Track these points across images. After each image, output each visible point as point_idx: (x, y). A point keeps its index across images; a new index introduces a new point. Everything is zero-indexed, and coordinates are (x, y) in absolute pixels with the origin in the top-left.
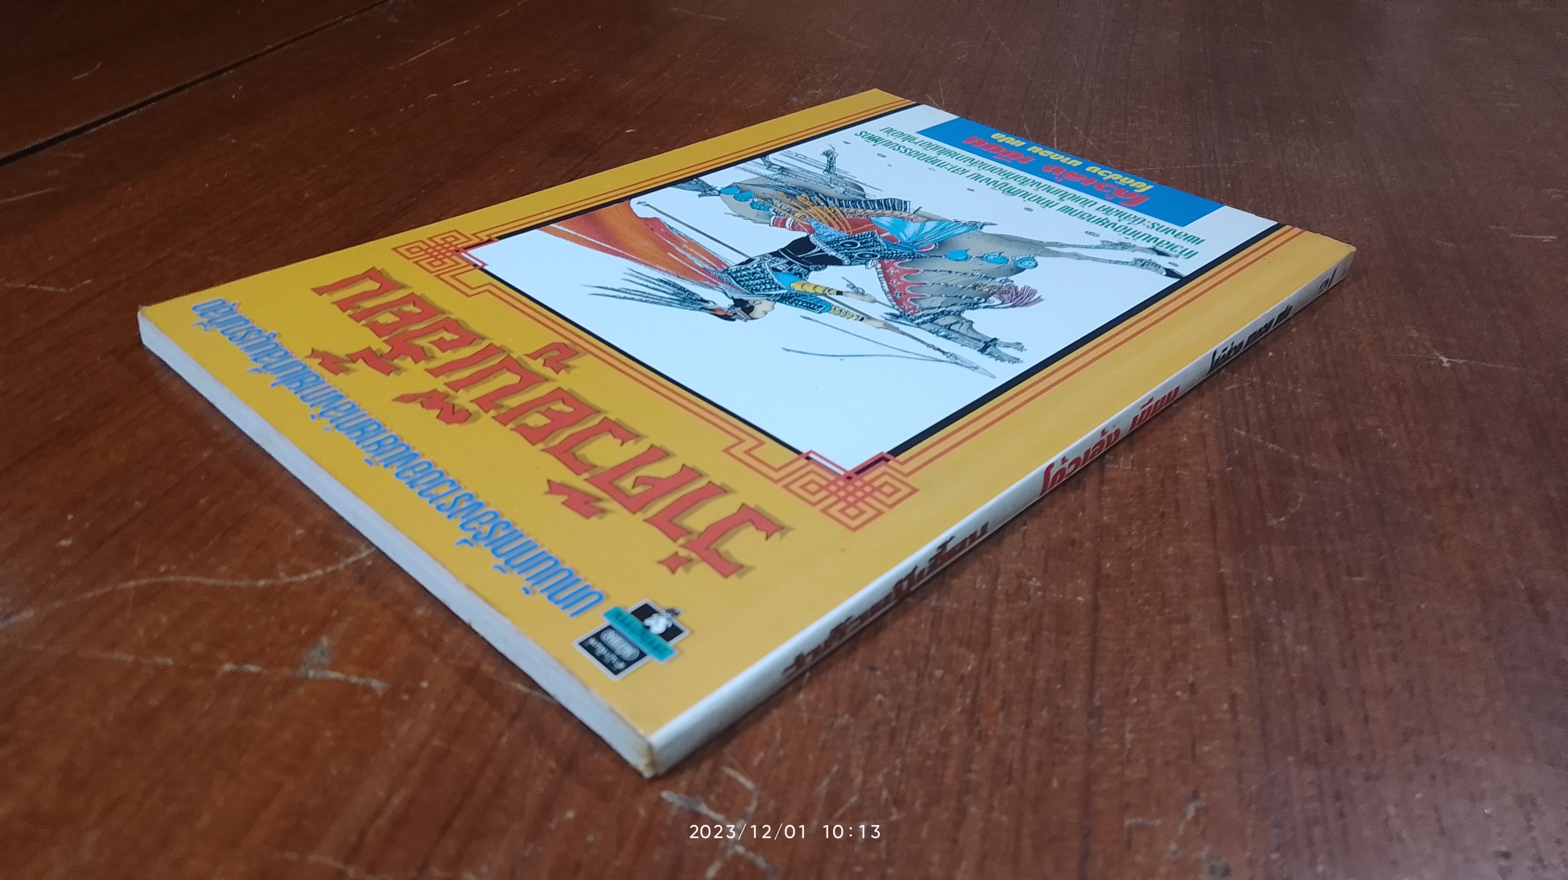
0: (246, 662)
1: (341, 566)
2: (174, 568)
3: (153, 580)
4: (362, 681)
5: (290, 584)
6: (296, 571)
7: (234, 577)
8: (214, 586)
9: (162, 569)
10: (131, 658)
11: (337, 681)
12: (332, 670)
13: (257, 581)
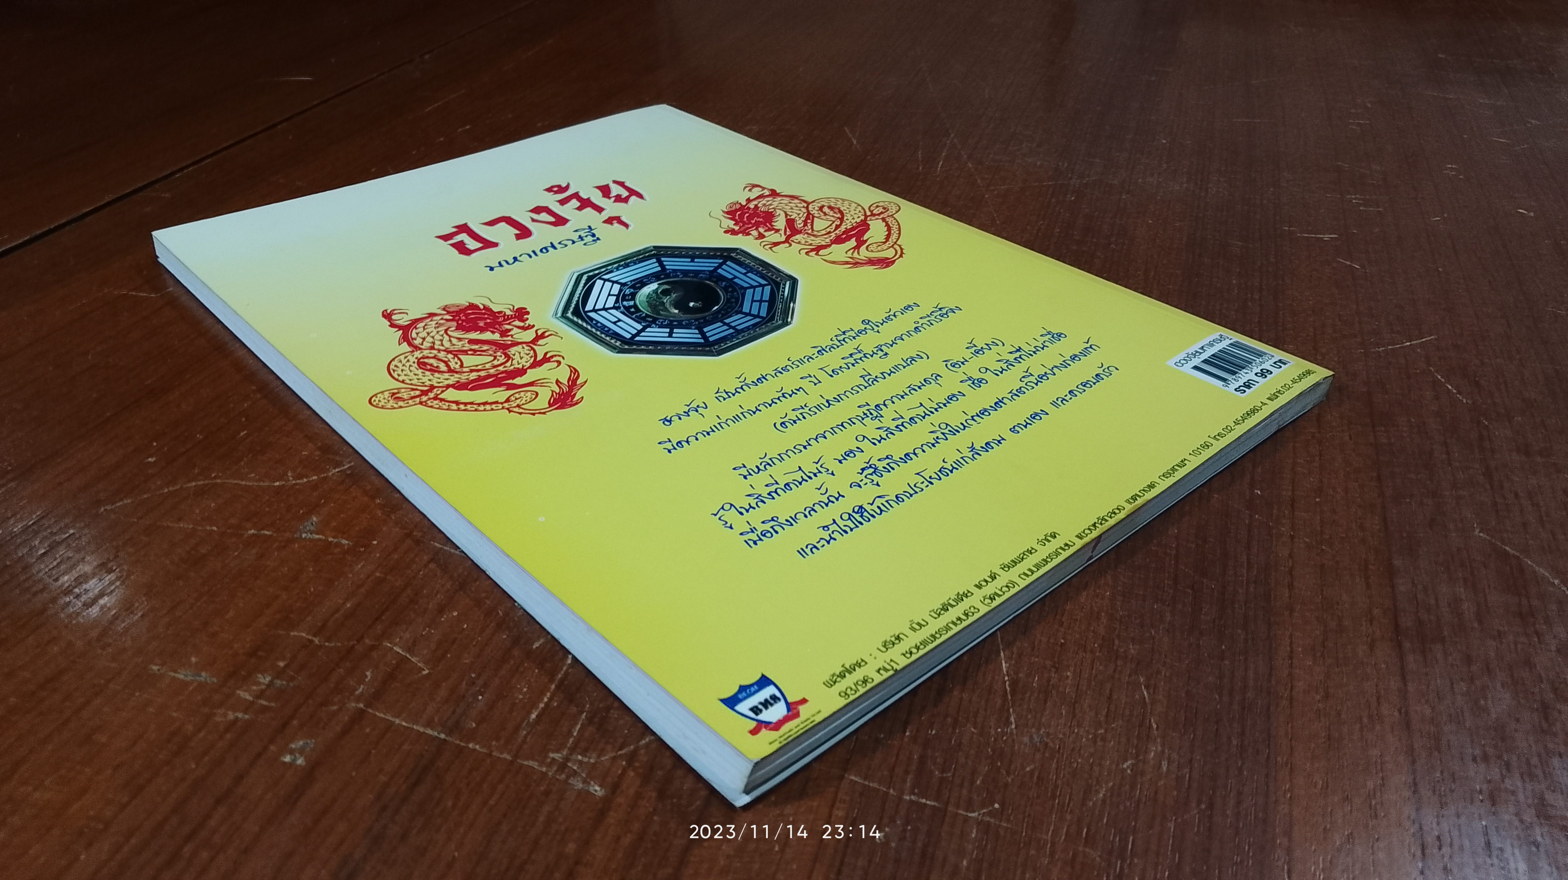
0: (262, 529)
1: (330, 474)
2: (220, 474)
3: (206, 482)
4: (335, 540)
5: (296, 484)
6: (300, 477)
7: (260, 480)
8: (246, 486)
9: (213, 475)
10: (191, 526)
11: (320, 540)
12: (317, 534)
13: (274, 482)
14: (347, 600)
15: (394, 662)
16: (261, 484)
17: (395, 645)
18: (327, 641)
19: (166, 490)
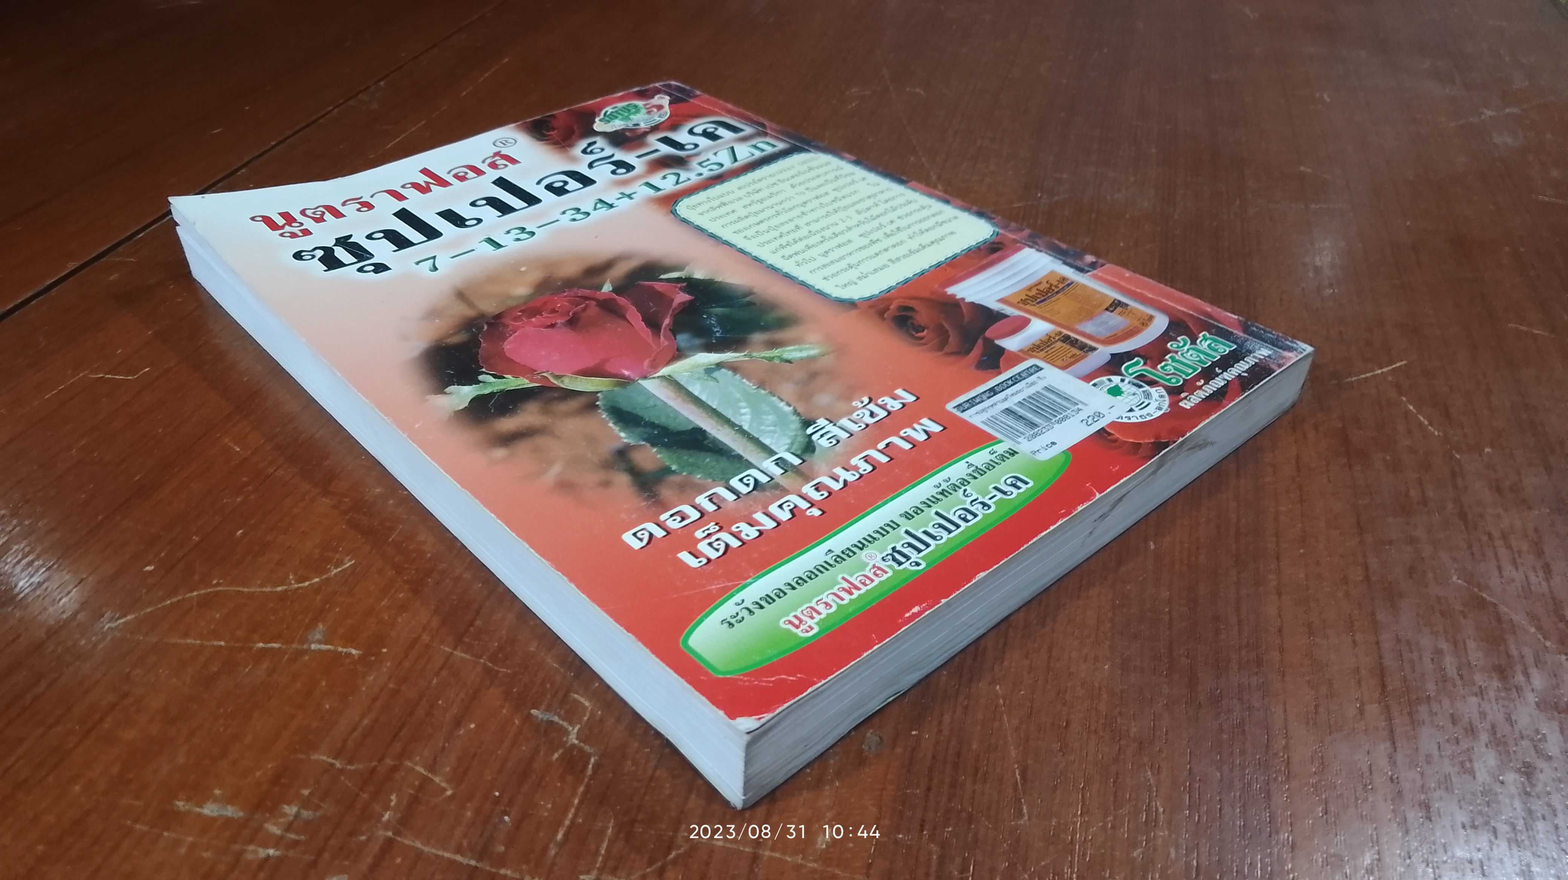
0: (270, 642)
2: (221, 581)
3: (209, 590)
4: (345, 650)
5: (298, 589)
6: (302, 580)
7: (261, 586)
8: (248, 592)
9: (215, 582)
10: (198, 642)
11: (329, 651)
12: (326, 644)
13: (275, 587)
14: (362, 717)
15: (417, 783)
16: (264, 589)
17: (416, 764)
18: (346, 764)
19: (169, 602)
